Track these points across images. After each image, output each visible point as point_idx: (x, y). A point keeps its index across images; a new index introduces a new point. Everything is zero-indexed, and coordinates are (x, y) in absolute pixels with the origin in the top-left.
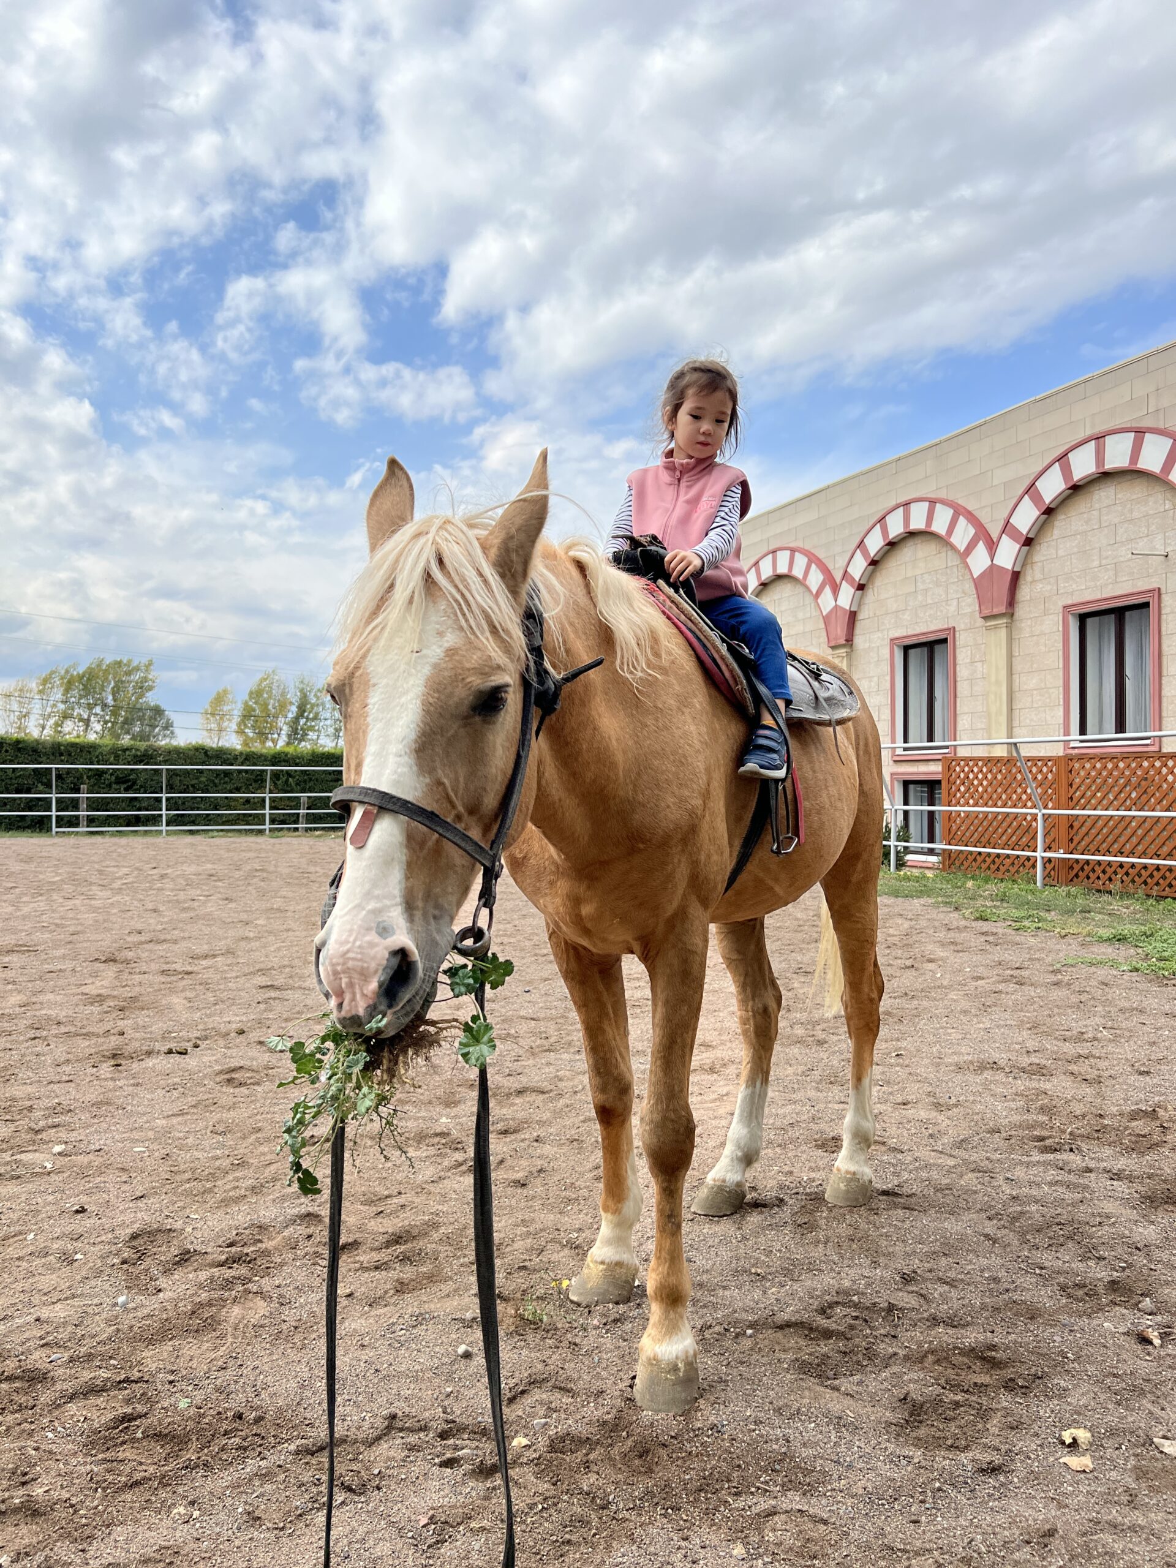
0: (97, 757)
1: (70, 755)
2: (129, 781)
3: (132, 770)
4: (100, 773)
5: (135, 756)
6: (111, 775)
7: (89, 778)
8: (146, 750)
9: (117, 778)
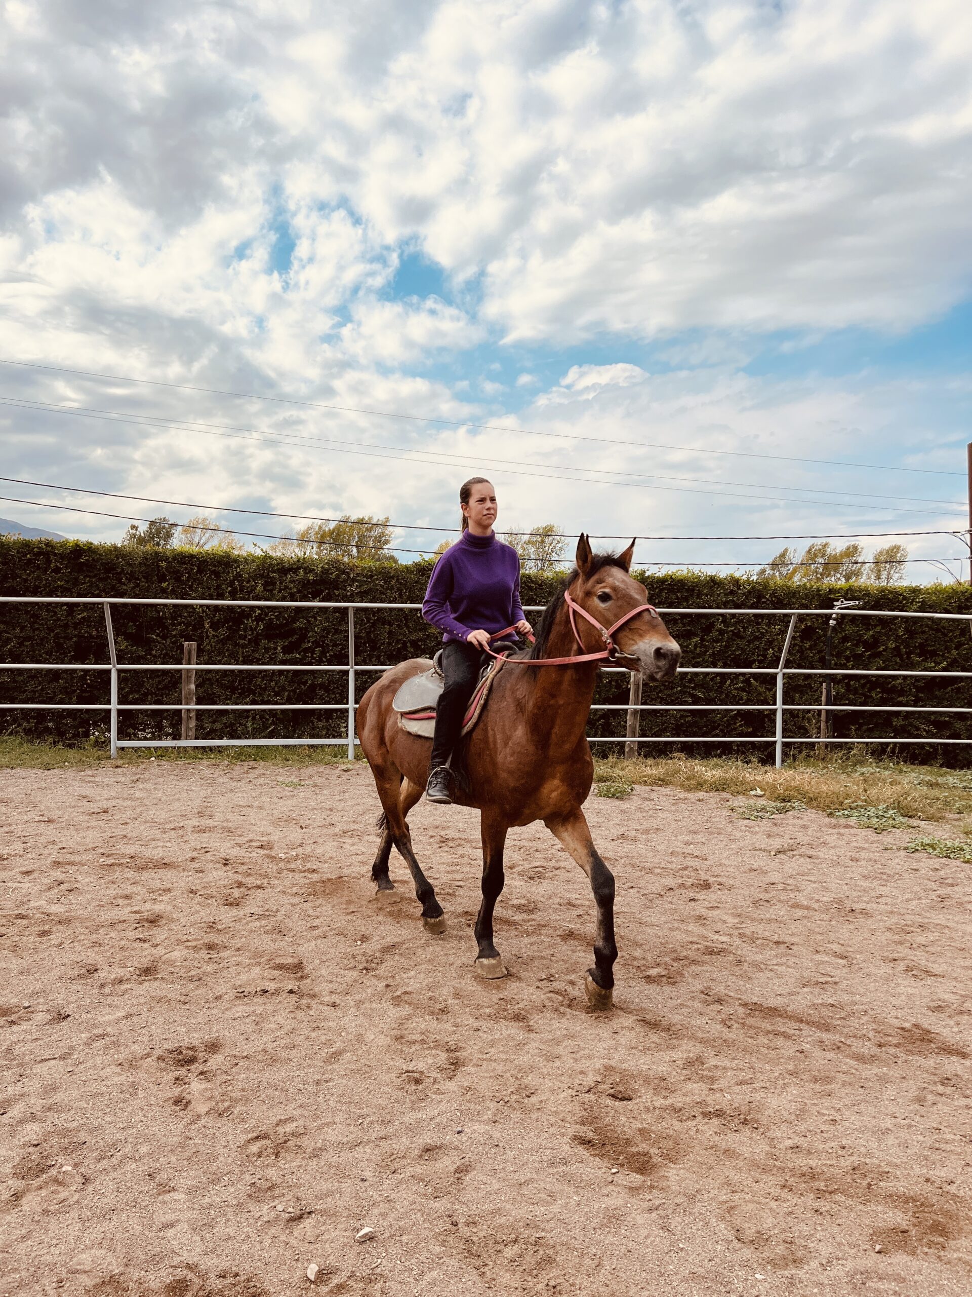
0: (231, 584)
1: (178, 579)
2: (293, 632)
3: (298, 609)
4: (236, 616)
5: (305, 584)
6: (259, 619)
7: (215, 626)
8: (325, 572)
9: (269, 626)
